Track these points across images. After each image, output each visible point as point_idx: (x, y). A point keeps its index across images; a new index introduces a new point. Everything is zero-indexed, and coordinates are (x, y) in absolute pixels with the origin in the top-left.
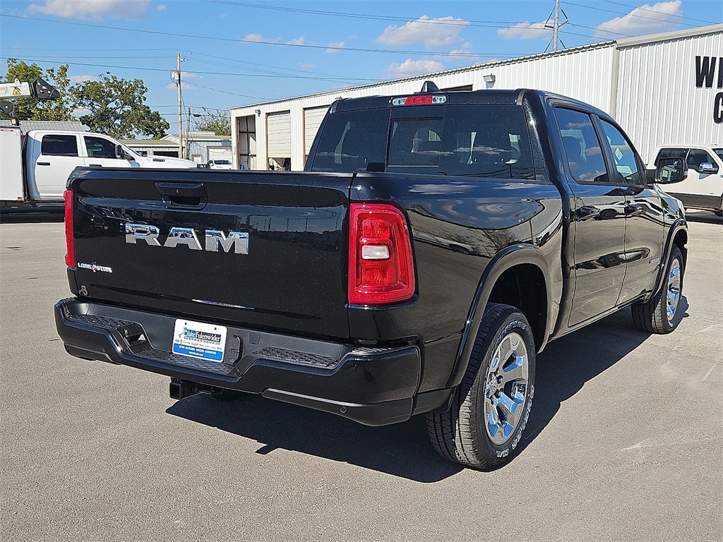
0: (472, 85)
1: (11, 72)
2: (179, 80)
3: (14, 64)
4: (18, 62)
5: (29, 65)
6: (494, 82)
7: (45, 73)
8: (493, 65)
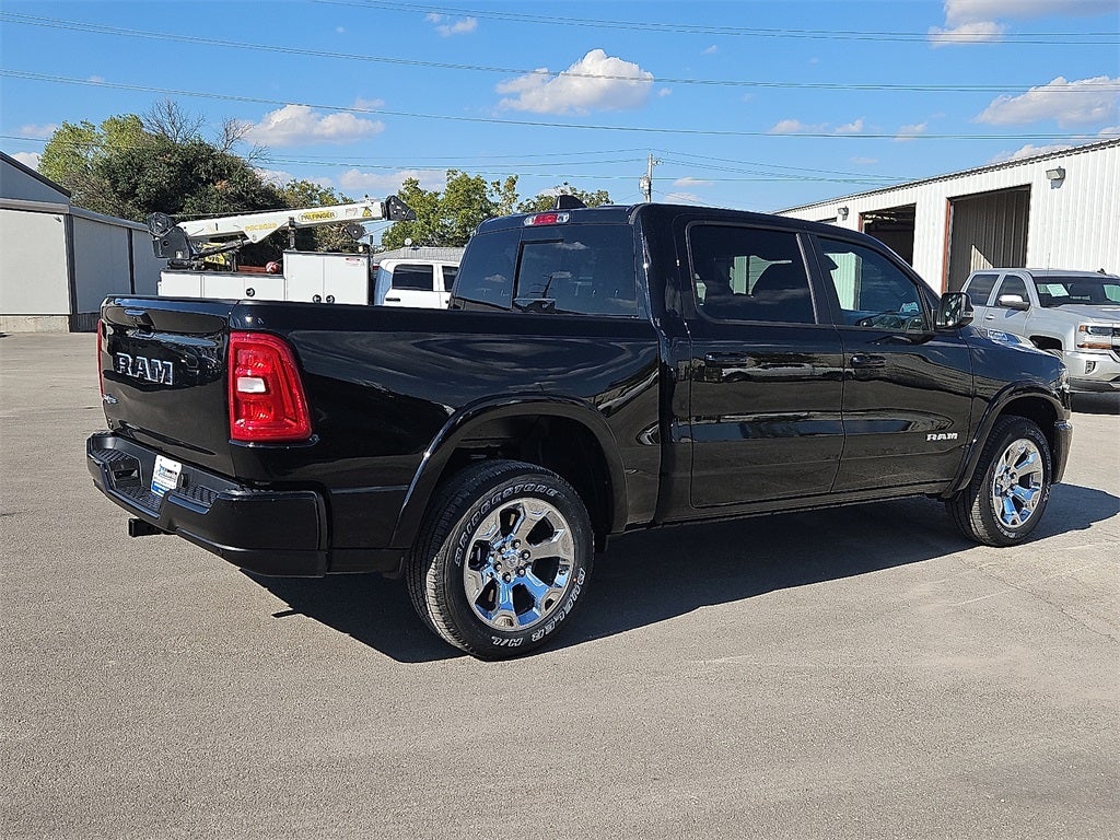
0: (1030, 185)
1: (450, 186)
2: (650, 190)
3: (455, 177)
4: (460, 174)
5: (472, 178)
6: (1062, 179)
7: (489, 187)
8: (1060, 154)
